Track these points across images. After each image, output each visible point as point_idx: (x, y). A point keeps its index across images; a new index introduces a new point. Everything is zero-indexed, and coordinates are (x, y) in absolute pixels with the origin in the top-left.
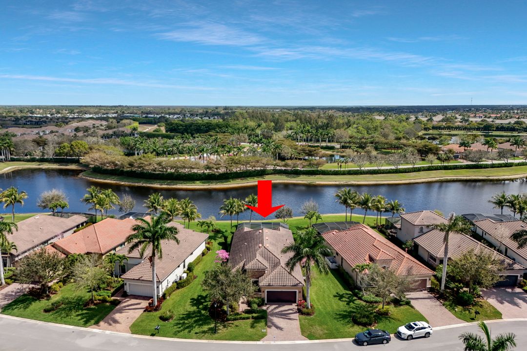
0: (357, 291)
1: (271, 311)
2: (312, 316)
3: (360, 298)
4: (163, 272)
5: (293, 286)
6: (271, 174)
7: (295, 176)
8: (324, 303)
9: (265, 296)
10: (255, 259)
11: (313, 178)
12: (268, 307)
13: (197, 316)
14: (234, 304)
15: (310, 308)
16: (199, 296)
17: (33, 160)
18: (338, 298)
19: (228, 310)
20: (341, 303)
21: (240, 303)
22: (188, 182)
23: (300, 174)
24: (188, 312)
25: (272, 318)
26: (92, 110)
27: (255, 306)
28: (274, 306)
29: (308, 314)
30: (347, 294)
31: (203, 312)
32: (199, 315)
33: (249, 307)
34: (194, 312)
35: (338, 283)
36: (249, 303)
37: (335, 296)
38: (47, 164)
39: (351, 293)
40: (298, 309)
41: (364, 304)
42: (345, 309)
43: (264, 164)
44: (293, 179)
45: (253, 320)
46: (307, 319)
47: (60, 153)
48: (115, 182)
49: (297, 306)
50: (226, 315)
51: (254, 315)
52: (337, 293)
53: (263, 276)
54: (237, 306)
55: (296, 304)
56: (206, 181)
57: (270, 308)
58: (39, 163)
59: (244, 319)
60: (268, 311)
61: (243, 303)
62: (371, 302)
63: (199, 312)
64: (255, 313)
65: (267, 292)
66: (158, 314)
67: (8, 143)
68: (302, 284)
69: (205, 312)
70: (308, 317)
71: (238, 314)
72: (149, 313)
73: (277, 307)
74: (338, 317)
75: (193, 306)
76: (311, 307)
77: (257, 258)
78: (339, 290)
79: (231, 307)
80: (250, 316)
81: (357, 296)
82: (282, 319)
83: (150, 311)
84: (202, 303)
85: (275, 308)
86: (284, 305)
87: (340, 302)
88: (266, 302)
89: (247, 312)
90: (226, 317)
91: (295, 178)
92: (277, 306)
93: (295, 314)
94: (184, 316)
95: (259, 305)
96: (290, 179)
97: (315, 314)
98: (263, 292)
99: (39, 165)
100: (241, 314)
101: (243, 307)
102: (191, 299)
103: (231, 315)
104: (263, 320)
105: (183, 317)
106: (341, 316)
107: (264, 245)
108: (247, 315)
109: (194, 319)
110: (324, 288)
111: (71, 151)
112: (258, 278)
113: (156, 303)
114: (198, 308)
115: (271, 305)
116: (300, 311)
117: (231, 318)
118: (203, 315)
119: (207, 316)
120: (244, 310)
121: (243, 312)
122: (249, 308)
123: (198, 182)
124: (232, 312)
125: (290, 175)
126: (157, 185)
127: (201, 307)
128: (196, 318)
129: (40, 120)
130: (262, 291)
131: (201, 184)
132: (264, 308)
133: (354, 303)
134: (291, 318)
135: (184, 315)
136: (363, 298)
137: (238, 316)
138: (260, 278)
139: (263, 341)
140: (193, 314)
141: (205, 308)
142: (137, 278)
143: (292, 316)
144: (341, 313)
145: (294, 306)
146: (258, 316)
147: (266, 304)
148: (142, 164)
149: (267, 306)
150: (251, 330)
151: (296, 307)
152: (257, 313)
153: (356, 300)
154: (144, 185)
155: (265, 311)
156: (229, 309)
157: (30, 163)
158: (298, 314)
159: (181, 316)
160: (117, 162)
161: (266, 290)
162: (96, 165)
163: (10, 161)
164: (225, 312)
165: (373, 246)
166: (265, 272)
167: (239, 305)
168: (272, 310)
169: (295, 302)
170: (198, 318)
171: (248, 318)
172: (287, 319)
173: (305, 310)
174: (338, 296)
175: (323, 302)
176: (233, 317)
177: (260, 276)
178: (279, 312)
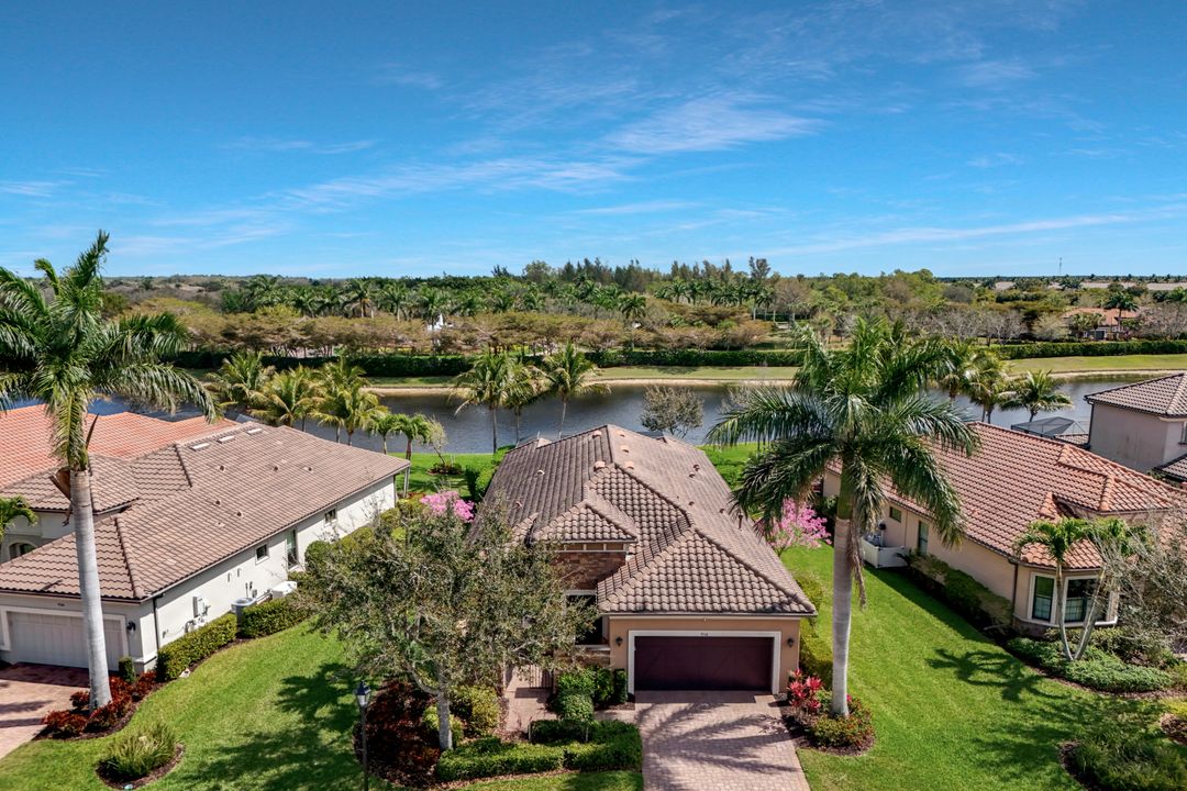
0: (1025, 641)
1: (658, 730)
2: (864, 755)
3: (1057, 673)
4: (171, 562)
5: (757, 611)
6: (619, 365)
7: (685, 369)
8: (900, 694)
9: (624, 658)
10: (581, 505)
11: (736, 374)
12: (643, 713)
13: (290, 758)
14: (478, 695)
15: (846, 711)
16: (327, 668)
18: (951, 671)
19: (443, 725)
20: (978, 694)
21: (509, 693)
23: (697, 365)
24: (250, 740)
25: (666, 763)
27: (581, 706)
28: (669, 709)
29: (844, 744)
30: (988, 656)
31: (326, 736)
32: (303, 750)
33: (550, 709)
34: (285, 738)
35: (927, 615)
36: (551, 694)
37: (936, 665)
39: (1000, 650)
40: (788, 721)
41: (1087, 695)
42: (1008, 721)
43: (598, 335)
44: (679, 376)
45: (574, 774)
46: (844, 768)
49: (780, 704)
50: (431, 751)
51: (579, 749)
52: (941, 652)
53: (617, 576)
54: (495, 708)
55: (772, 699)
56: (437, 378)
57: (654, 717)
59: (525, 768)
60: (645, 729)
61: (521, 693)
62: (1119, 689)
63: (309, 737)
64: (582, 741)
65: (637, 639)
66: (97, 748)
68: (799, 602)
69: (335, 735)
70: (847, 759)
71: (495, 745)
72: (60, 743)
73: (685, 712)
74: (992, 756)
75: (287, 709)
76: (852, 710)
77: (588, 500)
78: (940, 639)
79: (463, 710)
80: (558, 752)
81: (1034, 662)
82: (718, 771)
83: (66, 735)
84: (332, 696)
85: (677, 716)
86: (714, 704)
87: (972, 688)
88: (631, 689)
89: (540, 734)
90: (430, 762)
91: (684, 373)
92: (683, 706)
93: (780, 745)
94: (227, 757)
95: (601, 704)
96: (669, 376)
97: (876, 746)
98: (619, 640)
100: (511, 746)
101: (524, 712)
102: (287, 681)
103: (458, 750)
104: (622, 775)
105: (220, 763)
106: (1007, 754)
107: (617, 460)
108: (539, 751)
109: (273, 772)
110: (873, 632)
112: (593, 585)
113: (105, 697)
114: (309, 717)
115: (657, 702)
116: (796, 730)
117: (458, 767)
118: (324, 752)
119: (346, 755)
120: (525, 726)
121: (524, 736)
122: (552, 717)
123: (414, 380)
124: (468, 733)
125: (670, 369)
127: (324, 712)
128: (284, 769)
130: (612, 639)
131: (425, 385)
132: (625, 715)
133: (1036, 693)
134: (762, 761)
135: (227, 751)
136: (1072, 669)
137: (496, 758)
138: (601, 585)
140: (274, 747)
141: (340, 721)
142: (39, 587)
143: (765, 755)
144: (1000, 737)
145: (762, 706)
146: (594, 757)
147: (632, 699)
148: (260, 329)
149: (639, 707)
151: (777, 713)
152: (591, 739)
153: (1038, 677)
155: (629, 731)
156: (453, 721)
158: (790, 744)
159: (211, 759)
161: (632, 634)
164: (432, 737)
165: (1061, 468)
166: (622, 556)
167: (504, 704)
168: (663, 725)
169: (766, 688)
170: (295, 766)
171: (545, 766)
172: (741, 766)
173: (821, 723)
174: (949, 665)
175: (891, 686)
176: (468, 762)
177: (603, 577)
178: (697, 732)
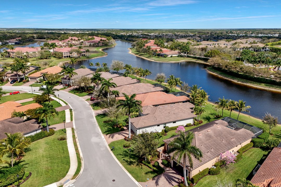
4: (143, 124)
9: (172, 162)
17: (195, 58)
22: (256, 83)
25: (162, 176)
26: (266, 32)
38: (200, 60)
45: (152, 171)
47: (206, 55)
48: (217, 75)
51: (155, 169)
57: (170, 171)
58: (197, 60)
59: (149, 167)
60: (166, 172)
67: (187, 49)
72: (124, 141)
73: (174, 173)
80: (152, 167)
82: (165, 180)
85: (172, 173)
93: (177, 183)
99: (196, 60)
100: (150, 164)
104: (156, 174)
111: (210, 55)
115: (173, 170)
126: (235, 81)
129: (228, 37)
134: (172, 183)
137: (147, 164)
139: (139, 183)
142: (132, 123)
150: (143, 174)
154: (229, 79)
157: (194, 59)
160: (220, 64)
162: (212, 64)
163: (186, 57)
168: (169, 173)
176: (144, 163)
178: (171, 176)
